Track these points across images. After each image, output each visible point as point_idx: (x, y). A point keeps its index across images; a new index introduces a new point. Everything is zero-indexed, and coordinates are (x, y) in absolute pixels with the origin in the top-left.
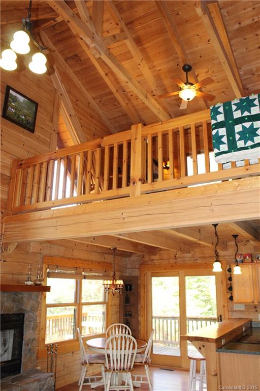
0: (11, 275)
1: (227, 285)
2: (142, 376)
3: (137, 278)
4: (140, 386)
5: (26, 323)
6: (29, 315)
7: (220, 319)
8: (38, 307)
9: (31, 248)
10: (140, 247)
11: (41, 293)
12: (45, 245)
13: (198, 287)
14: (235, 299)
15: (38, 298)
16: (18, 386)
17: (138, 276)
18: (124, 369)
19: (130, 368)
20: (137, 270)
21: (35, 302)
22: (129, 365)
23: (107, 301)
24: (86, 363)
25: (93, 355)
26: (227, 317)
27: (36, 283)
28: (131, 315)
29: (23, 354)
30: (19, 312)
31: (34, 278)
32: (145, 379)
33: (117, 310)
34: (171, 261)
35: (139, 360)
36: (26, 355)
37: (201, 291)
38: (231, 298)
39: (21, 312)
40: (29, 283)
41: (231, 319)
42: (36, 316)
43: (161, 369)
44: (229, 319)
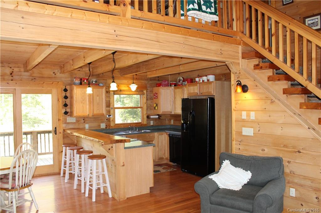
1: (63, 102)
34: (7, 78)
38: (66, 113)
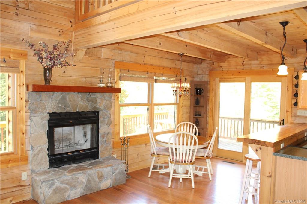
0: (84, 78)
2: (204, 167)
3: (206, 83)
4: (202, 175)
5: (101, 119)
6: (103, 113)
7: (282, 122)
8: (111, 106)
9: (102, 54)
10: (208, 54)
11: (114, 94)
12: (116, 51)
13: (268, 96)
14: (300, 105)
15: (111, 98)
16: (92, 169)
17: (207, 81)
18: (185, 162)
19: (191, 161)
20: (207, 75)
21: (108, 102)
22: (190, 159)
23: (178, 102)
24: (154, 154)
25: (162, 148)
26: (289, 121)
27: (107, 85)
28: (200, 115)
29: (99, 144)
30: (93, 111)
31: (105, 81)
32: (206, 170)
33: (188, 110)
34: (239, 67)
35: (201, 154)
36: (102, 146)
37: (270, 99)
38: (296, 104)
39: (95, 110)
40: (102, 85)
41: (294, 123)
42: (110, 114)
43: (224, 161)
44: (291, 123)
